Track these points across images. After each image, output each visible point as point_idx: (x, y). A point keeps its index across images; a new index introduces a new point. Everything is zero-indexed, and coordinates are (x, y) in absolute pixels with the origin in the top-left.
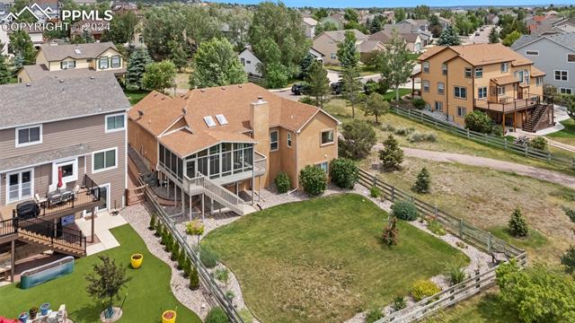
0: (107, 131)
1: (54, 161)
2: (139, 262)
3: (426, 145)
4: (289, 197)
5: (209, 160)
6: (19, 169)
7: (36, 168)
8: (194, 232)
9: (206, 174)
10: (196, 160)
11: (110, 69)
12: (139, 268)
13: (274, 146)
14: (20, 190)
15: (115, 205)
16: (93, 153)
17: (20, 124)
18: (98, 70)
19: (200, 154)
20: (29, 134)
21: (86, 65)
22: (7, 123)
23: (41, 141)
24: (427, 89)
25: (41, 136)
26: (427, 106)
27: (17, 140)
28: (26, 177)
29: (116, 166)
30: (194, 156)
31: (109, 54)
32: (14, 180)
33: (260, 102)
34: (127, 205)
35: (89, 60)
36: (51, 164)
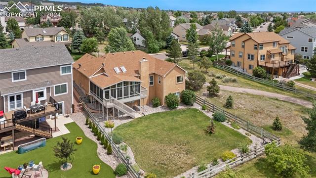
0: (61, 74)
1: (33, 90)
2: (80, 141)
3: (232, 84)
4: (159, 110)
5: (117, 90)
6: (15, 93)
7: (24, 93)
8: (109, 127)
9: (115, 97)
10: (110, 90)
11: (62, 41)
12: (81, 144)
13: (151, 83)
14: (16, 104)
15: (67, 112)
16: (54, 86)
17: (13, 70)
18: (56, 42)
19: (112, 87)
20: (19, 75)
21: (49, 39)
22: (7, 69)
23: (26, 79)
24: (233, 55)
25: (26, 77)
26: (233, 64)
27: (13, 78)
28: (19, 97)
29: (67, 93)
30: (109, 88)
31: (62, 33)
32: (12, 99)
33: (144, 60)
34: (73, 112)
35: (51, 36)
36: (32, 91)
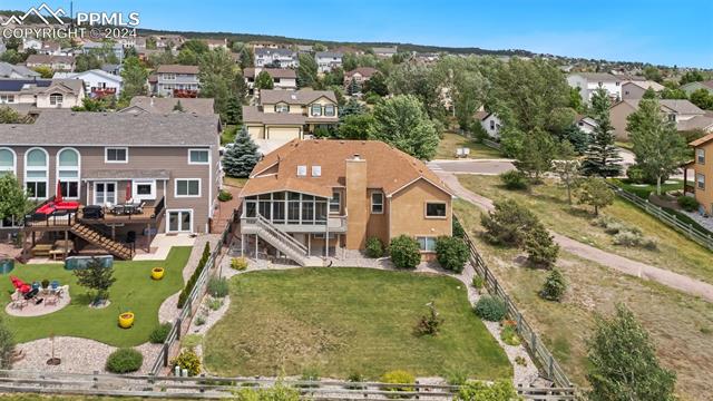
0: (190, 163)
1: (134, 180)
2: (159, 274)
5: (272, 205)
6: (106, 180)
7: (119, 182)
9: (268, 218)
10: (257, 202)
11: (323, 116)
13: (376, 208)
14: (105, 197)
15: (198, 229)
17: (108, 145)
19: (262, 197)
20: (116, 154)
21: (301, 111)
22: (99, 142)
23: (127, 161)
24: (702, 185)
25: (127, 157)
27: (106, 157)
28: (111, 188)
29: (200, 195)
30: (254, 198)
31: (323, 102)
32: (100, 188)
33: (357, 159)
34: (210, 232)
36: (131, 182)
